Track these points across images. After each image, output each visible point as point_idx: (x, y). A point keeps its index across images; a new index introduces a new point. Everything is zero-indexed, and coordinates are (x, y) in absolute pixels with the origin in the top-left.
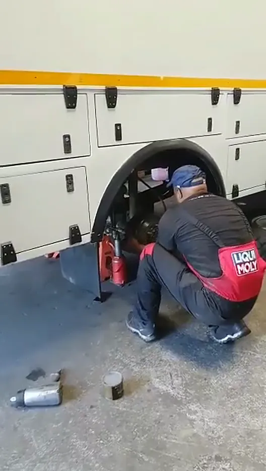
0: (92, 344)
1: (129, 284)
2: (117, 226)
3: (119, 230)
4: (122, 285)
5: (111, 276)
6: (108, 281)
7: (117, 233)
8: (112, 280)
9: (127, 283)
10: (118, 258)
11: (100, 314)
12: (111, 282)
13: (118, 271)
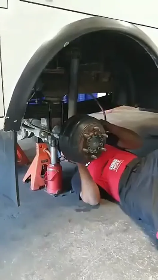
0: (5, 262)
1: (62, 195)
2: (53, 131)
3: (54, 135)
4: (56, 194)
5: (45, 185)
6: (42, 190)
7: (53, 138)
8: (46, 190)
9: (61, 193)
10: (53, 166)
11: (24, 226)
12: (45, 191)
13: (52, 180)
